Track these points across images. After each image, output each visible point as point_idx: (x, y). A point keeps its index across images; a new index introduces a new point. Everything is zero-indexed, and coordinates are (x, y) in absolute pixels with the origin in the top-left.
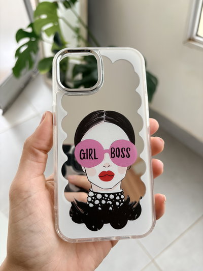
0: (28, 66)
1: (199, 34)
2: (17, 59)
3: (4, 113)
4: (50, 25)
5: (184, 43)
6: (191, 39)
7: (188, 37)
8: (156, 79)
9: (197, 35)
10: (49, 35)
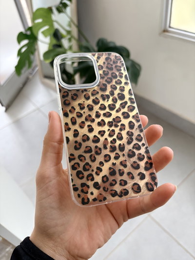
0: (27, 65)
1: (172, 25)
2: (19, 58)
3: (6, 110)
4: (46, 28)
5: (160, 34)
6: (165, 31)
7: (163, 29)
8: (139, 66)
9: (170, 27)
10: (46, 36)
